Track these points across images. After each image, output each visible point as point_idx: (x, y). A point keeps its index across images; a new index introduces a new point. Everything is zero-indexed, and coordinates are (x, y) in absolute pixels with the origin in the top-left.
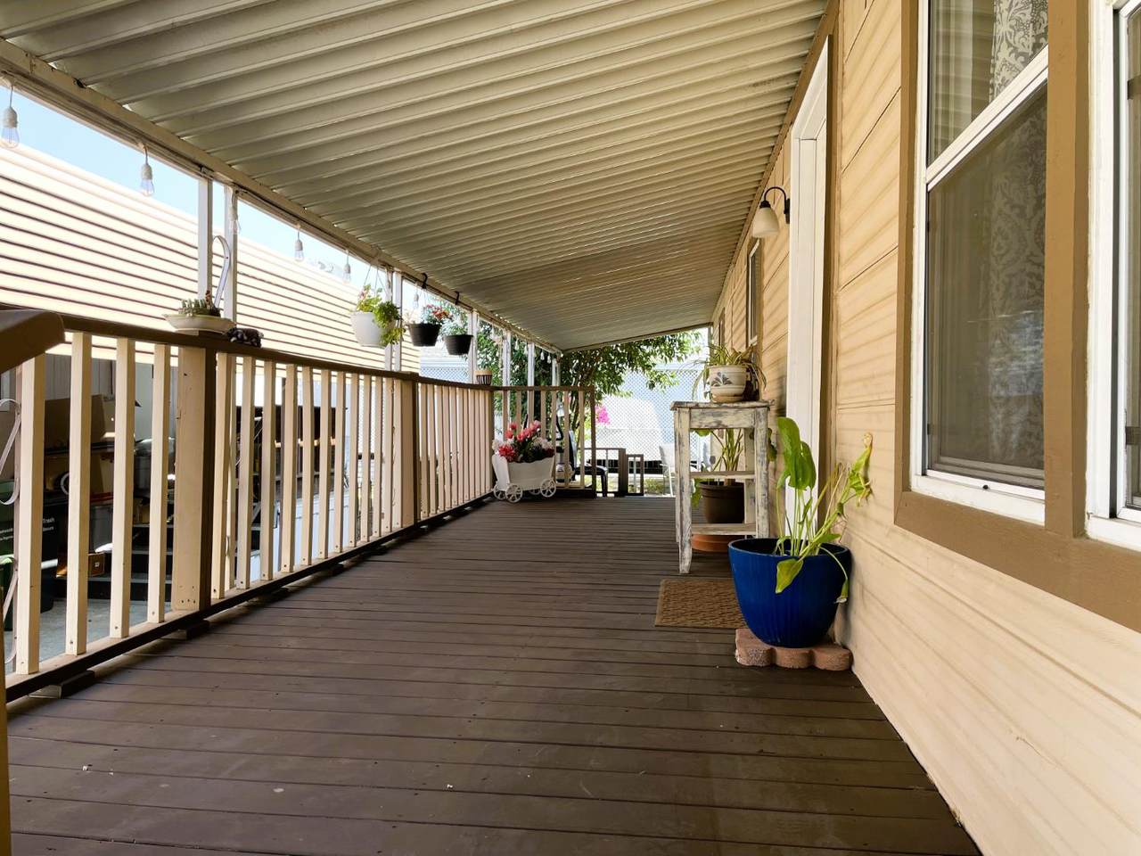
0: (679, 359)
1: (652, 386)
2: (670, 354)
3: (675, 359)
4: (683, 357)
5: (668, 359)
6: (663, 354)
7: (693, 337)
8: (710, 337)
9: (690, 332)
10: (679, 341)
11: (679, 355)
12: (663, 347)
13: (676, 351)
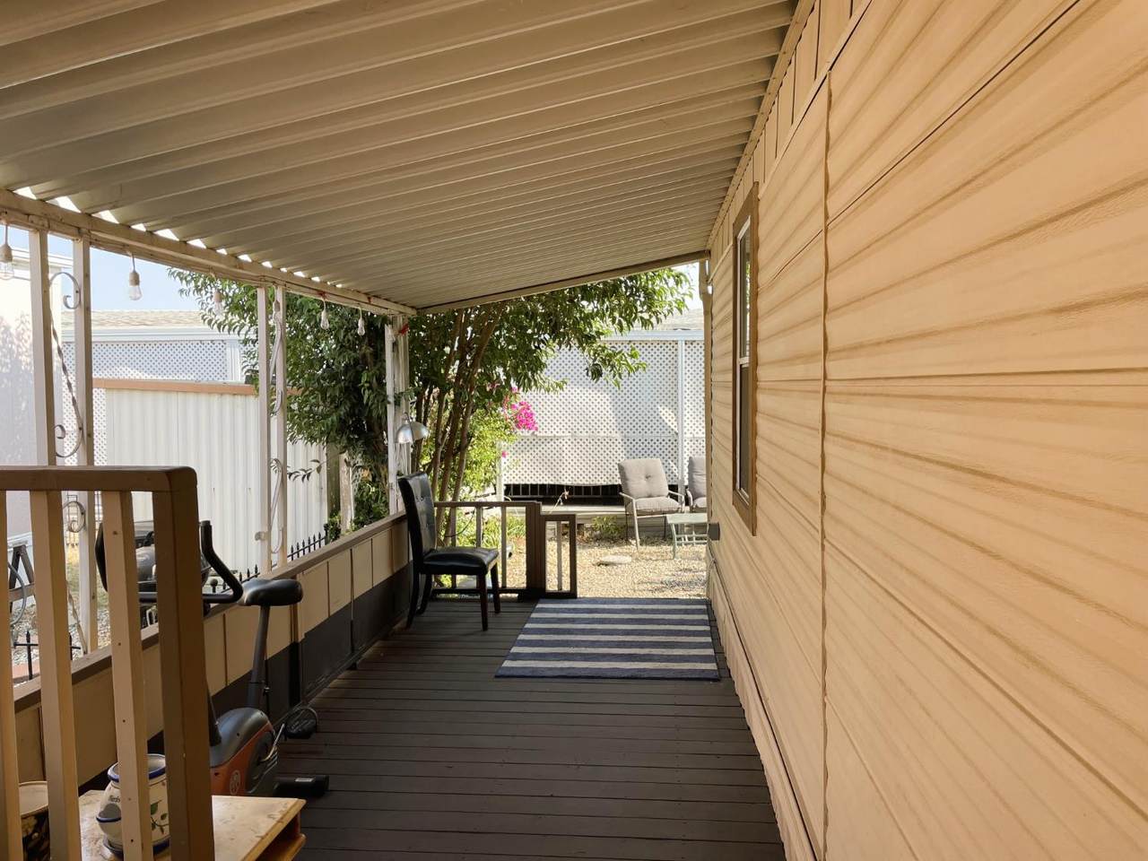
0: (645, 323)
1: (596, 373)
2: (629, 315)
3: (637, 324)
4: (654, 320)
5: (624, 323)
6: (616, 314)
7: (671, 282)
8: (705, 279)
9: (664, 272)
10: (645, 289)
11: (646, 316)
12: (616, 302)
13: (640, 309)
